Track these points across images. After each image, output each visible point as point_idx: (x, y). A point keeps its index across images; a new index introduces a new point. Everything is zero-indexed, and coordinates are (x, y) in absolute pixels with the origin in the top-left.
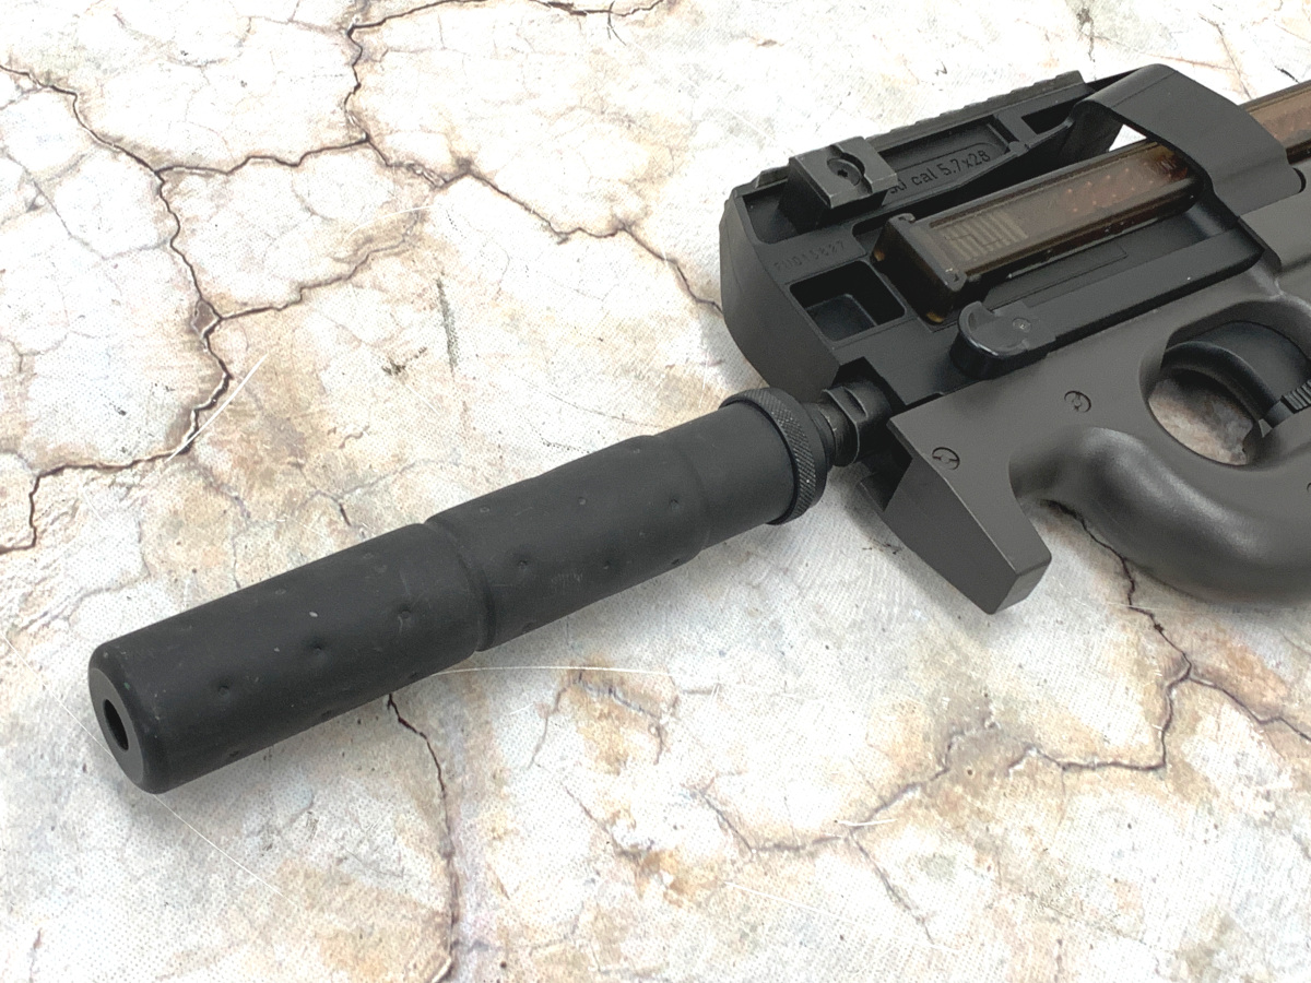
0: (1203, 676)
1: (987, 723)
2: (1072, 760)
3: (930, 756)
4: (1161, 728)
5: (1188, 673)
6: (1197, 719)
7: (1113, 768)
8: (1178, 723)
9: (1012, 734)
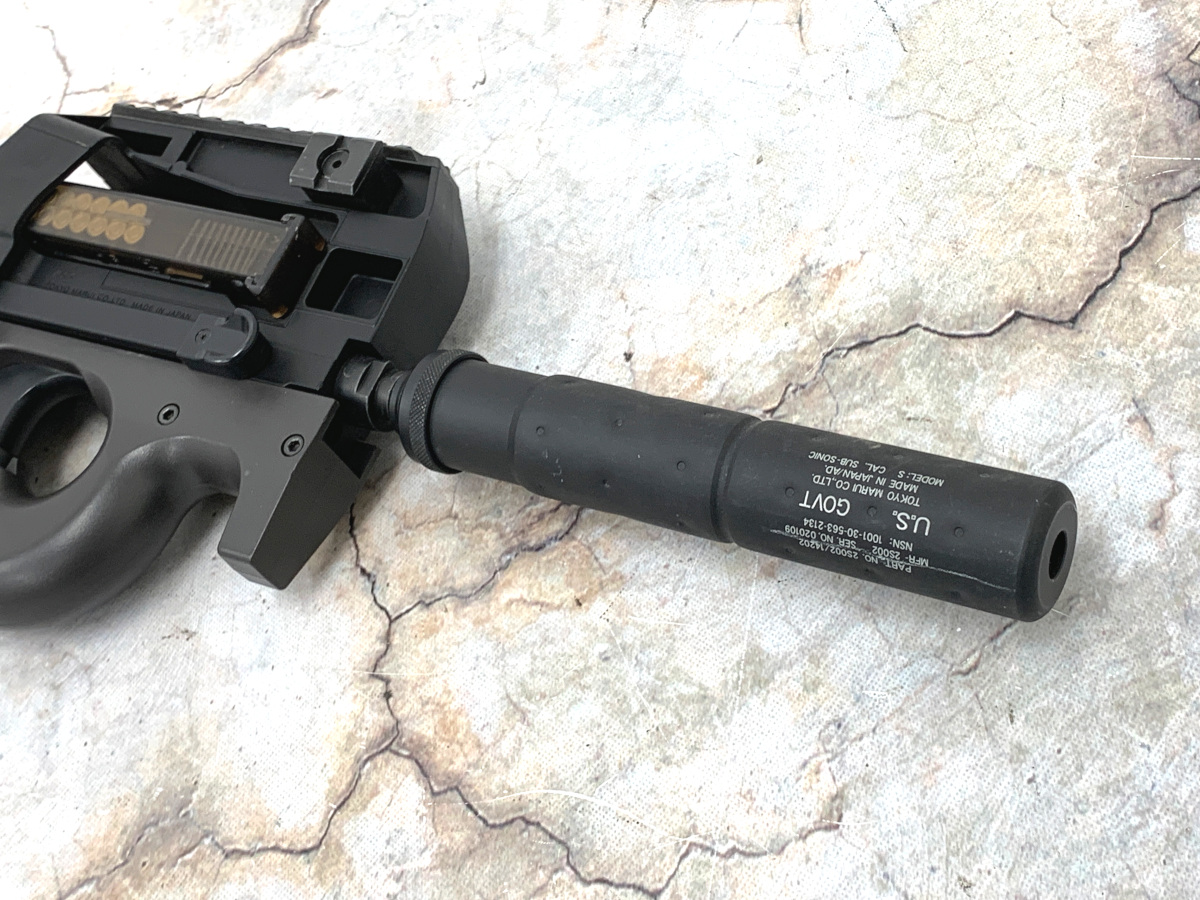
0: (404, 746)
1: (183, 812)
2: (238, 847)
3: (119, 849)
4: (335, 807)
5: (391, 744)
6: (375, 793)
7: (270, 853)
8: (353, 802)
9: (200, 822)
